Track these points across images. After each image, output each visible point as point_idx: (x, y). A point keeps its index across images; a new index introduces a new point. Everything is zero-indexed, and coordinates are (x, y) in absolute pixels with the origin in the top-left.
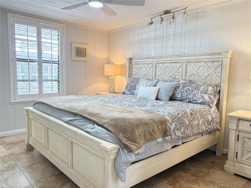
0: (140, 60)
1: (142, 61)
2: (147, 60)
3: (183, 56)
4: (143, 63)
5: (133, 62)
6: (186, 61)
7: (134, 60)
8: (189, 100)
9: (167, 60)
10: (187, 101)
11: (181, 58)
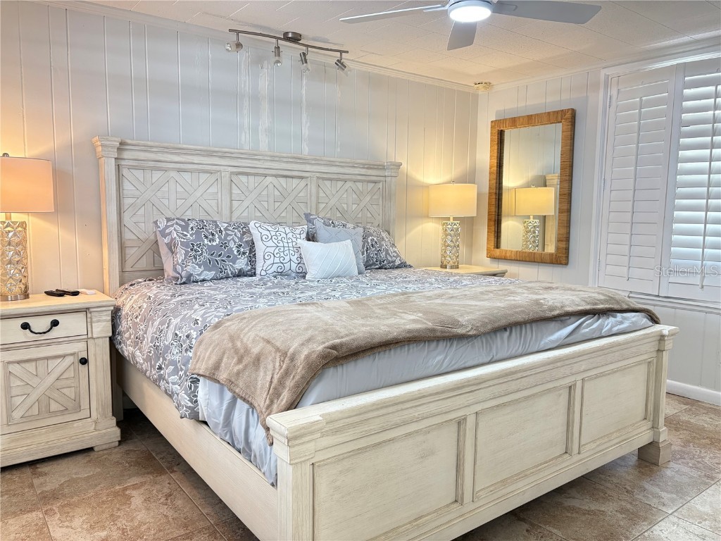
0: (166, 155)
1: (176, 158)
2: (196, 159)
3: (313, 162)
4: (178, 166)
5: (125, 157)
6: (318, 175)
7: (133, 153)
8: (380, 264)
9: (267, 167)
10: (377, 266)
11: (308, 168)
